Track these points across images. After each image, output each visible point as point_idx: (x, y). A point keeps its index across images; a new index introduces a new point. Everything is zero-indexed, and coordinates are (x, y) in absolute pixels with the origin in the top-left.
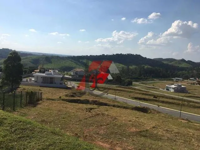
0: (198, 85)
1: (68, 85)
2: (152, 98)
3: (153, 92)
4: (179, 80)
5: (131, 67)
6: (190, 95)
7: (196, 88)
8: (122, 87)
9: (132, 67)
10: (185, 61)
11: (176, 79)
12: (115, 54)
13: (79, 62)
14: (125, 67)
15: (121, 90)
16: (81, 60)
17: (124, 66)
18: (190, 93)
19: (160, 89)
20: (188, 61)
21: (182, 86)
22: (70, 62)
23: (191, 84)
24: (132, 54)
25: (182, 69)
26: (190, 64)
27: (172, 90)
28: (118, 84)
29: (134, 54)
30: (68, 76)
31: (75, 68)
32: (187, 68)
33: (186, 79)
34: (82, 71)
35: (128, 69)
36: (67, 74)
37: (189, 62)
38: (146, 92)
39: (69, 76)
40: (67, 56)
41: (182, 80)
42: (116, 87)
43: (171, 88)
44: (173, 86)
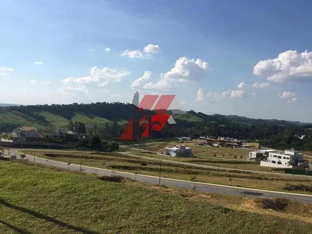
0: (208, 146)
1: (5, 154)
2: (139, 165)
3: (146, 158)
4: (186, 140)
5: (120, 123)
6: (195, 159)
7: (205, 150)
8: (101, 154)
9: (122, 123)
10: (195, 113)
11: (183, 139)
12: (95, 103)
13: (31, 115)
14: (111, 123)
15: (97, 158)
16: (35, 113)
17: (108, 121)
18: (196, 157)
19: (158, 154)
20: (199, 113)
21: (186, 148)
22: (14, 116)
23: (199, 145)
24: (121, 103)
25: (192, 124)
26: (201, 117)
27: (174, 155)
28: (96, 150)
29: (125, 103)
30: (6, 140)
31: (19, 126)
32: (198, 122)
33: (194, 139)
34: (33, 130)
35: (115, 126)
36: (5, 137)
37: (200, 115)
38: (137, 158)
39: (9, 139)
40: (8, 106)
41: (191, 140)
42: (92, 154)
43: (171, 150)
44: (175, 149)
